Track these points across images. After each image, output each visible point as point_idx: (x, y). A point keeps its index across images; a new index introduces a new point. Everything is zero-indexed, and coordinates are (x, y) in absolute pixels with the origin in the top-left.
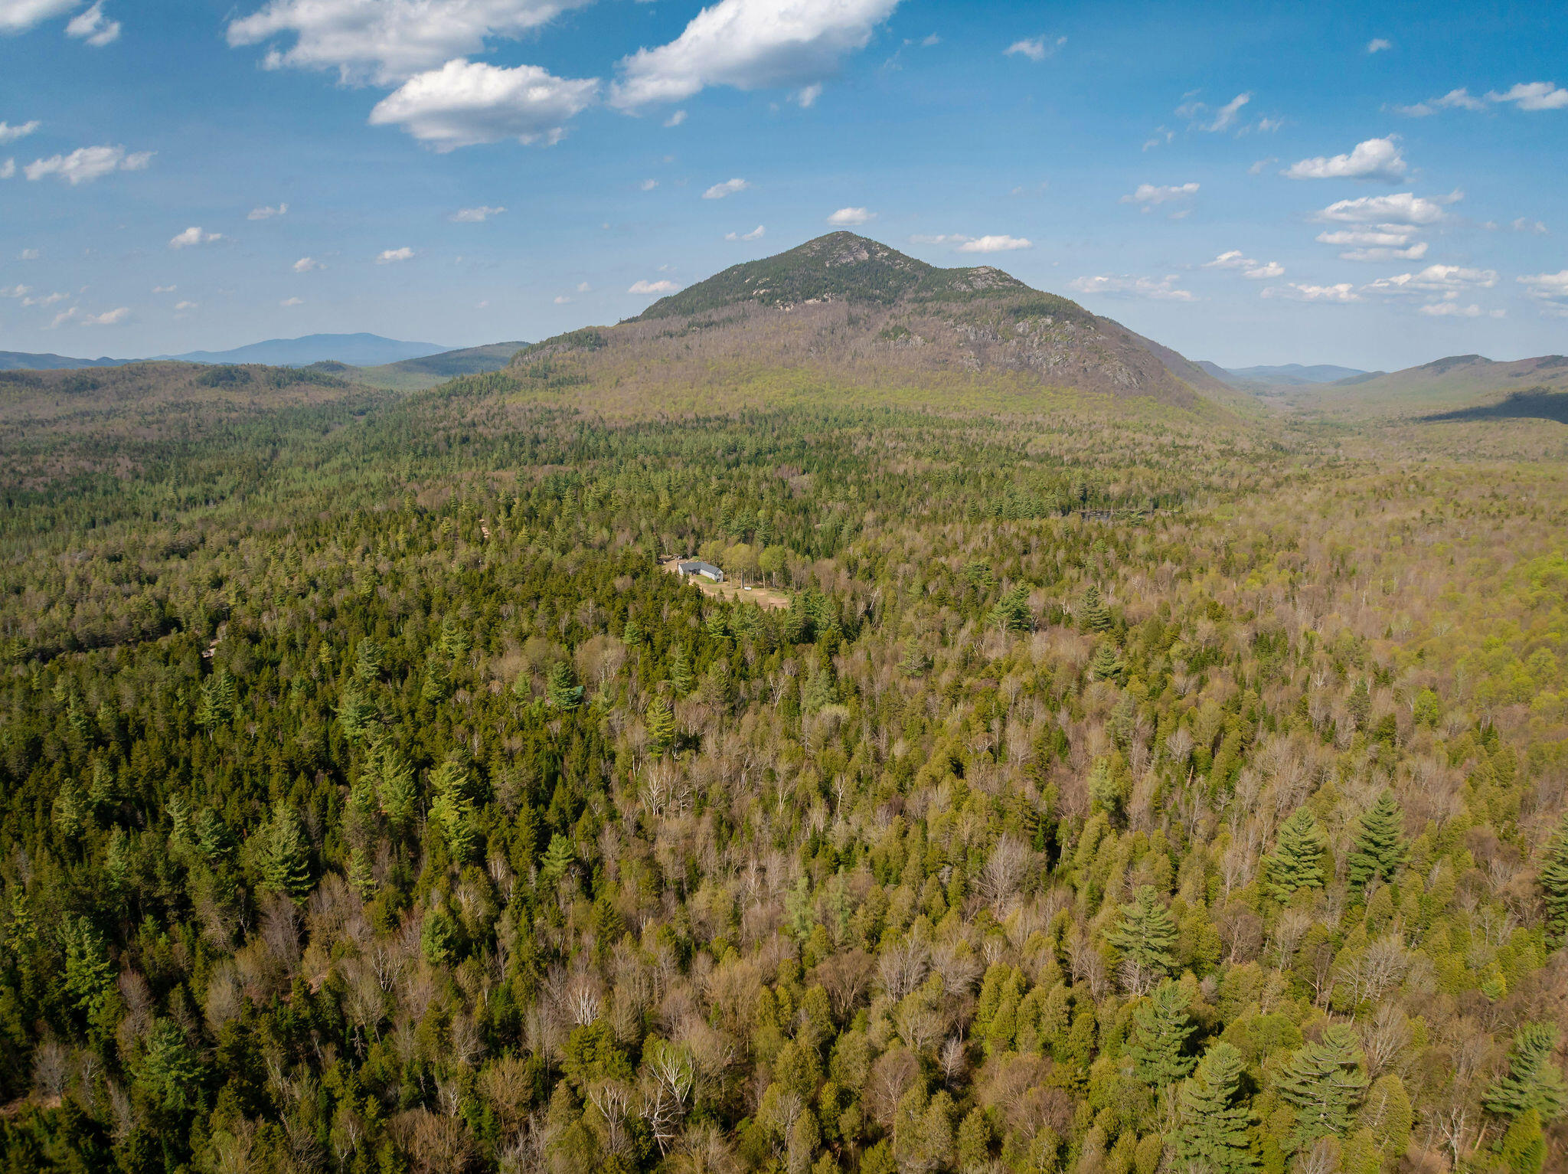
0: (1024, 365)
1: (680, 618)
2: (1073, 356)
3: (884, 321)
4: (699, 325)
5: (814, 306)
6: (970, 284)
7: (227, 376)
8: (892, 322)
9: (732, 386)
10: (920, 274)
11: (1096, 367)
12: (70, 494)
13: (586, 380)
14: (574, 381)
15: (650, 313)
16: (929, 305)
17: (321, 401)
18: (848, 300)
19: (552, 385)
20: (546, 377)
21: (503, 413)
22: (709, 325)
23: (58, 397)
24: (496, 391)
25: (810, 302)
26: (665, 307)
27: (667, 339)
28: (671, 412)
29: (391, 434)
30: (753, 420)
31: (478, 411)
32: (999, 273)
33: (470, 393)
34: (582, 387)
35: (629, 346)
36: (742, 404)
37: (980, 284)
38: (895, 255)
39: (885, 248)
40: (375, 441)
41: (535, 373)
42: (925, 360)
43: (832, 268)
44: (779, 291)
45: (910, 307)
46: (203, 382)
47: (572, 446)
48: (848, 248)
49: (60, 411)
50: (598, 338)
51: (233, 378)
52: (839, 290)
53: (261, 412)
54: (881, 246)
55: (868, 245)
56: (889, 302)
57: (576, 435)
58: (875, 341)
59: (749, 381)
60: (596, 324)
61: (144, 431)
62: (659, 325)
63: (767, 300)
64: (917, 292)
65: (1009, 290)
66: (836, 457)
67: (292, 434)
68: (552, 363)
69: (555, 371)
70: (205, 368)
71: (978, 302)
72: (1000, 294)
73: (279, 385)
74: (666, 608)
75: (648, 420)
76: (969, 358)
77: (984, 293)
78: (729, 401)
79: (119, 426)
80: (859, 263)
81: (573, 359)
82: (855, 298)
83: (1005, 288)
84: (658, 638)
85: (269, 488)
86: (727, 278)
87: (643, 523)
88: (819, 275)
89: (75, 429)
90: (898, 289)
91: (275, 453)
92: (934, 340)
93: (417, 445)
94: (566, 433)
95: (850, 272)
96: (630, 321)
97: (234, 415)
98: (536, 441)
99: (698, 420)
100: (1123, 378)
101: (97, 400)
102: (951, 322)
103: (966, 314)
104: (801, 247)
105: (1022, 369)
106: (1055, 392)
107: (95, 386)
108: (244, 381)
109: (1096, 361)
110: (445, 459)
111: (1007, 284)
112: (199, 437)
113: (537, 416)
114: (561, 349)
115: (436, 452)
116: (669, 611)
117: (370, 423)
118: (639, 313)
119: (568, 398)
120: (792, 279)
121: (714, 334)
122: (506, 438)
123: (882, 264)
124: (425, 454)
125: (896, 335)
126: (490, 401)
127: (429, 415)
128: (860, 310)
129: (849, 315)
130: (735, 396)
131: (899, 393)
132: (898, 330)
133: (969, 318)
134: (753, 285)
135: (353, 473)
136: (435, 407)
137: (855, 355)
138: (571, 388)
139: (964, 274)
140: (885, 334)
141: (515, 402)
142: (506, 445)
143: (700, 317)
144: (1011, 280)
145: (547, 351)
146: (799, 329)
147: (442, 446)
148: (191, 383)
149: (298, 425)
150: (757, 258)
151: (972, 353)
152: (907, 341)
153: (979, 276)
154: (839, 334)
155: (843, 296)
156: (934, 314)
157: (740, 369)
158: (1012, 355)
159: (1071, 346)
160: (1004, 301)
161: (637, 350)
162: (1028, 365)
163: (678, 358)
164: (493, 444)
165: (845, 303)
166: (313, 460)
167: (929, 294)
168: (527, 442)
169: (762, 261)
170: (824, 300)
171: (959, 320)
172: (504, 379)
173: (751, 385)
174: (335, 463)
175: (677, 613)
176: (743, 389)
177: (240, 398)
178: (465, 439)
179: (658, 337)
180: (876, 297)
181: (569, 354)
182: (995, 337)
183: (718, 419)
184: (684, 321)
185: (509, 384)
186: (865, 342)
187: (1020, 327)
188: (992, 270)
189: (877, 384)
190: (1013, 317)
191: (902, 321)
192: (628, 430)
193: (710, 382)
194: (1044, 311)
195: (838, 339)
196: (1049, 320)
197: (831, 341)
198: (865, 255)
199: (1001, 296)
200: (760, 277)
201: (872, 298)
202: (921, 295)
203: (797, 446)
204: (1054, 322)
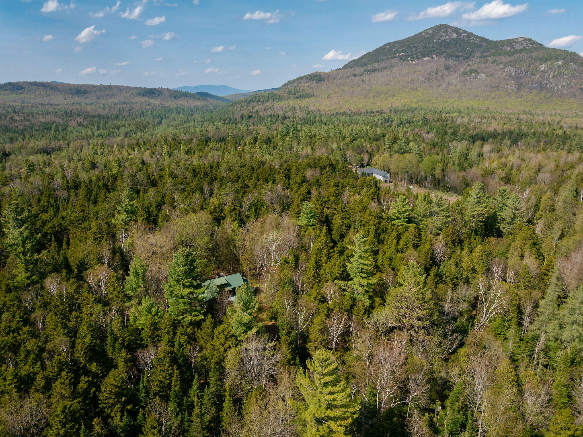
1: (361, 201)
2: (574, 82)
3: (465, 67)
4: (369, 71)
5: (428, 61)
6: (513, 47)
7: (151, 92)
8: (469, 68)
9: (385, 98)
10: (484, 44)
13: (313, 95)
14: (307, 96)
15: (345, 67)
16: (489, 58)
17: (193, 105)
18: (445, 57)
19: (297, 98)
20: (295, 94)
21: (272, 108)
22: (374, 71)
23: (66, 96)
24: (271, 101)
25: (426, 59)
26: (353, 64)
27: (353, 78)
28: (353, 108)
30: (396, 112)
32: (530, 40)
33: (259, 101)
34: (311, 98)
35: (335, 81)
36: (390, 106)
37: (518, 47)
38: (470, 35)
39: (465, 32)
41: (290, 92)
42: (486, 86)
43: (437, 42)
44: (410, 53)
45: (478, 61)
46: (139, 94)
47: (302, 119)
48: (446, 32)
50: (320, 77)
51: (154, 93)
52: (440, 53)
53: (164, 108)
54: (463, 31)
55: (456, 30)
56: (467, 58)
57: (305, 116)
58: (459, 77)
59: (393, 96)
62: (349, 71)
63: (403, 58)
64: (482, 53)
65: (536, 49)
66: (447, 125)
68: (298, 88)
69: (299, 92)
71: (517, 56)
72: (530, 51)
73: (175, 98)
74: (347, 193)
75: (342, 111)
76: (511, 85)
77: (521, 51)
80: (451, 39)
81: (308, 86)
82: (449, 56)
83: (533, 48)
84: (337, 222)
86: (383, 49)
87: (335, 146)
88: (431, 45)
90: (472, 52)
92: (492, 75)
94: (300, 114)
95: (447, 44)
99: (367, 112)
101: (86, 98)
102: (502, 66)
103: (510, 62)
104: (421, 33)
105: (542, 90)
106: (562, 102)
107: (85, 92)
108: (159, 95)
111: (534, 46)
113: (288, 109)
114: (302, 82)
115: (235, 122)
116: (350, 196)
118: (341, 67)
119: (304, 103)
120: (417, 47)
121: (376, 74)
122: (270, 116)
123: (464, 40)
125: (471, 74)
126: (267, 104)
127: (238, 109)
128: (451, 62)
129: (446, 64)
130: (386, 102)
131: (472, 102)
132: (471, 71)
133: (512, 64)
134: (397, 52)
137: (448, 84)
138: (306, 99)
139: (509, 42)
140: (465, 74)
141: (278, 104)
143: (370, 67)
144: (536, 43)
145: (296, 83)
146: (419, 71)
147: (239, 119)
148: (133, 94)
150: (399, 39)
151: (513, 82)
152: (477, 77)
153: (518, 42)
154: (440, 74)
155: (443, 56)
156: (492, 63)
157: (389, 90)
158: (537, 83)
159: (573, 77)
160: (533, 54)
161: (339, 82)
162: (546, 88)
163: (358, 86)
164: (263, 119)
165: (443, 59)
167: (489, 54)
168: (280, 118)
169: (401, 41)
170: (433, 58)
171: (506, 65)
172: (275, 95)
173: (395, 98)
175: (357, 197)
176: (391, 100)
177: (155, 102)
178: (250, 117)
179: (349, 77)
180: (460, 56)
181: (306, 84)
182: (526, 74)
183: (377, 112)
184: (362, 70)
185: (278, 97)
186: (453, 78)
187: (543, 67)
188: (526, 39)
189: (460, 98)
190: (538, 62)
191: (475, 67)
192: (332, 115)
193: (374, 97)
194: (557, 59)
195: (439, 77)
196: (560, 63)
197: (436, 77)
198: (455, 36)
199: (530, 52)
200: (400, 48)
201: (458, 57)
202: (484, 54)
203: (423, 121)
204: (564, 64)
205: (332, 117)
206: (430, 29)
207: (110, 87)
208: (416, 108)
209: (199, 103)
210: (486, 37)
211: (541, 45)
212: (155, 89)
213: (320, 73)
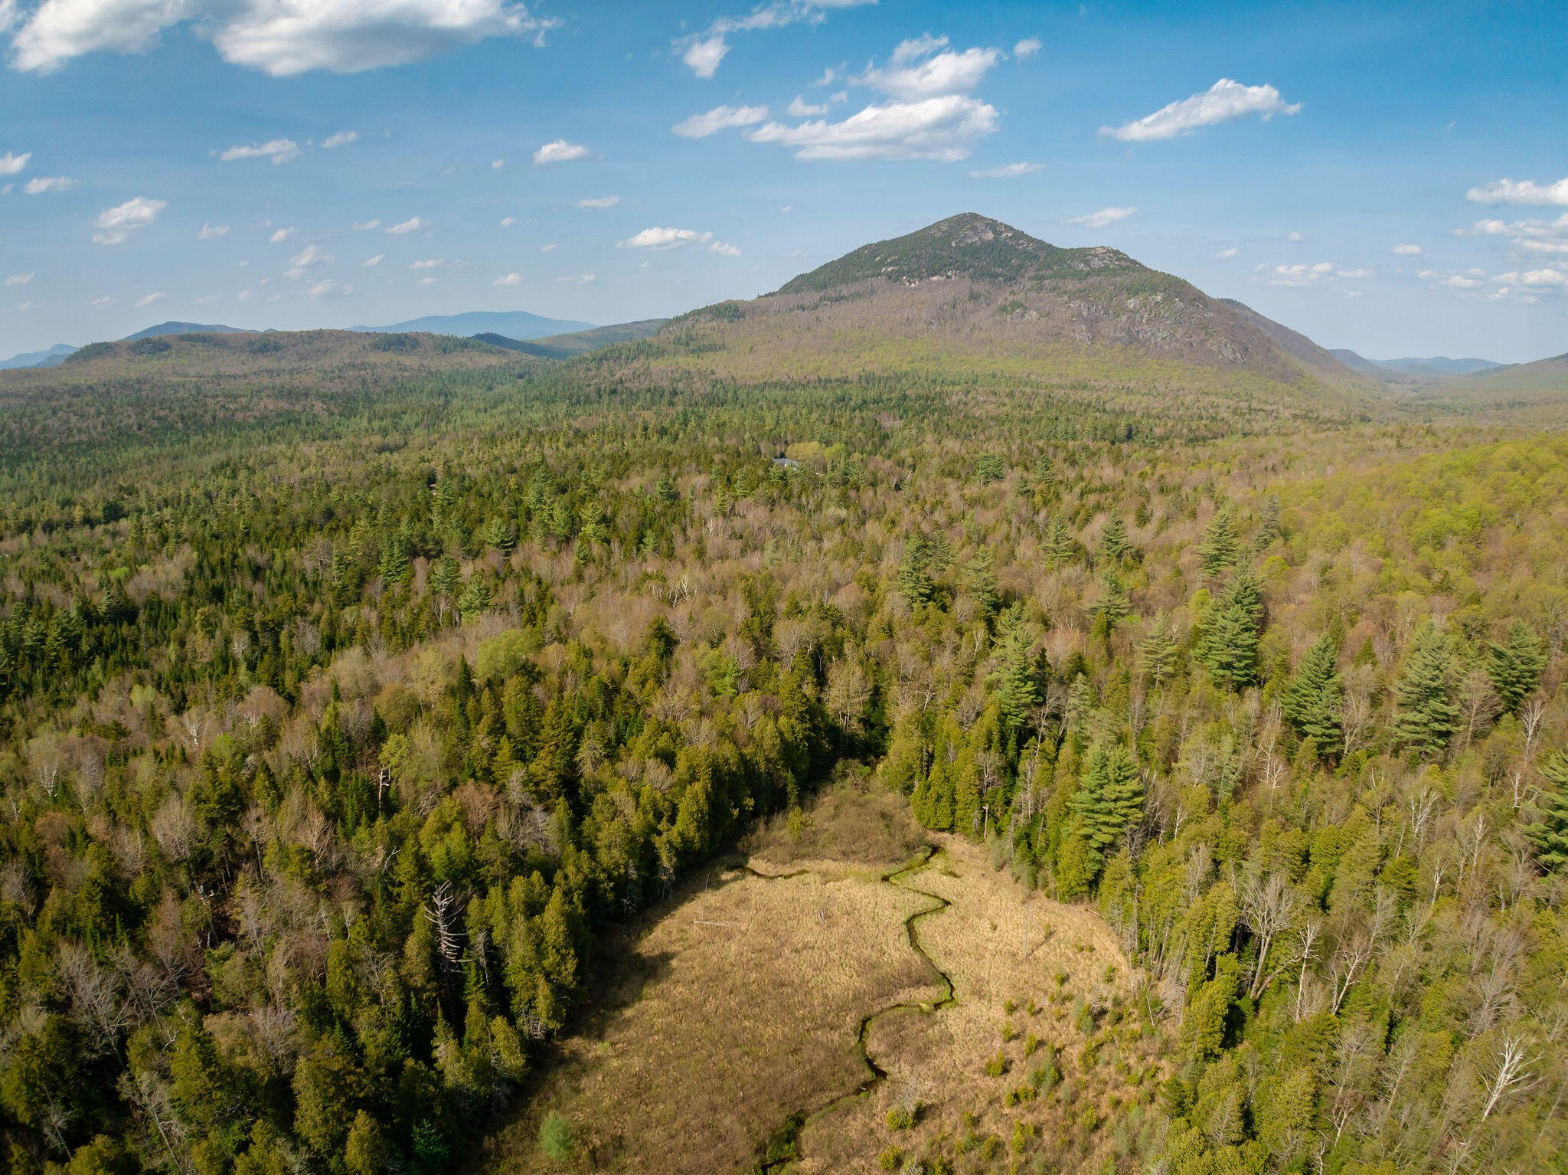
0: (1132, 339)
2: (1180, 332)
3: (1004, 297)
4: (830, 300)
5: (938, 283)
6: (1087, 263)
7: (398, 342)
8: (1011, 298)
9: (856, 354)
10: (1042, 254)
11: (1202, 342)
12: (277, 424)
13: (723, 347)
14: (712, 348)
15: (786, 289)
16: (1047, 282)
17: (484, 365)
18: (971, 277)
19: (693, 351)
20: (687, 344)
21: (648, 372)
22: (839, 299)
23: (243, 357)
24: (642, 357)
25: (935, 278)
26: (801, 283)
27: (800, 312)
28: (796, 373)
29: (549, 389)
30: (868, 379)
31: (626, 371)
32: (1117, 253)
33: (619, 357)
34: (720, 354)
35: (764, 318)
36: (862, 369)
37: (1097, 263)
38: (1019, 235)
39: (1010, 229)
40: (535, 393)
41: (678, 341)
42: (1039, 333)
43: (958, 247)
44: (906, 268)
45: (1029, 284)
46: (376, 347)
47: (704, 396)
48: (974, 229)
49: (246, 369)
50: (736, 310)
51: (404, 344)
52: (962, 268)
53: (430, 373)
54: (1006, 226)
55: (993, 225)
56: (1010, 279)
57: (709, 389)
58: (993, 315)
59: (871, 349)
60: (735, 298)
61: (328, 384)
62: (794, 299)
63: (894, 277)
64: (1037, 270)
65: (1124, 269)
67: (460, 390)
68: (693, 333)
69: (696, 339)
70: (376, 335)
71: (1093, 280)
72: (1114, 273)
73: (445, 351)
75: (775, 379)
76: (1081, 333)
77: (1099, 272)
78: (851, 367)
79: (305, 381)
80: (984, 242)
81: (713, 329)
82: (979, 275)
83: (1120, 267)
85: (449, 422)
86: (858, 257)
88: (945, 254)
89: (266, 381)
90: (1020, 267)
91: (447, 403)
92: (1049, 314)
93: (572, 396)
94: (701, 387)
95: (974, 251)
96: (766, 296)
97: (407, 374)
98: (675, 393)
99: (820, 380)
100: (1227, 353)
101: (279, 360)
102: (1066, 298)
103: (1081, 291)
104: (930, 228)
105: (1131, 343)
106: (1161, 365)
107: (277, 348)
108: (414, 347)
109: (1202, 336)
110: (596, 406)
111: (1123, 263)
112: (378, 390)
113: (677, 376)
114: (702, 320)
115: (588, 400)
117: (530, 381)
119: (707, 362)
120: (919, 257)
121: (842, 308)
122: (649, 390)
123: (1006, 244)
124: (578, 402)
125: (1013, 310)
126: (636, 364)
127: (582, 375)
128: (982, 287)
129: (971, 290)
130: (857, 362)
131: (1011, 362)
132: (1015, 305)
133: (1082, 294)
134: (882, 263)
135: (518, 415)
136: (588, 370)
137: (973, 328)
138: (710, 354)
139: (1083, 254)
140: (1003, 309)
141: (657, 365)
142: (648, 395)
143: (831, 292)
144: (1127, 259)
145: (690, 322)
146: (922, 303)
147: (594, 396)
148: (364, 347)
149: (465, 382)
150: (888, 238)
151: (1084, 328)
152: (1023, 316)
153: (1097, 256)
154: (960, 308)
155: (966, 274)
156: (1051, 291)
157: (864, 339)
158: (1122, 330)
159: (1178, 323)
160: (1118, 279)
161: (772, 321)
162: (1137, 339)
163: (809, 329)
164: (637, 395)
165: (968, 280)
166: (482, 406)
167: (1049, 272)
168: (667, 393)
169: (892, 241)
170: (949, 277)
171: (1073, 296)
172: (650, 347)
173: (873, 354)
174: (500, 409)
176: (866, 356)
177: (410, 361)
178: (613, 392)
179: (791, 310)
180: (999, 275)
181: (709, 324)
182: (1107, 313)
183: (837, 380)
184: (817, 296)
185: (655, 350)
186: (983, 316)
187: (1132, 303)
188: (1109, 251)
189: (991, 354)
190: (1125, 294)
191: (1020, 297)
192: (755, 387)
193: (836, 350)
194: (1154, 291)
195: (959, 313)
196: (1159, 298)
197: (952, 316)
198: (990, 236)
199: (1115, 275)
200: (889, 256)
201: (994, 276)
202: (1041, 273)
203: (899, 399)
204: (1164, 299)
205: (756, 392)
206: (946, 220)
207: (319, 335)
208: (906, 374)
209: (494, 361)
210: (1048, 239)
211: (1134, 262)
212: (406, 336)
213: (736, 303)
